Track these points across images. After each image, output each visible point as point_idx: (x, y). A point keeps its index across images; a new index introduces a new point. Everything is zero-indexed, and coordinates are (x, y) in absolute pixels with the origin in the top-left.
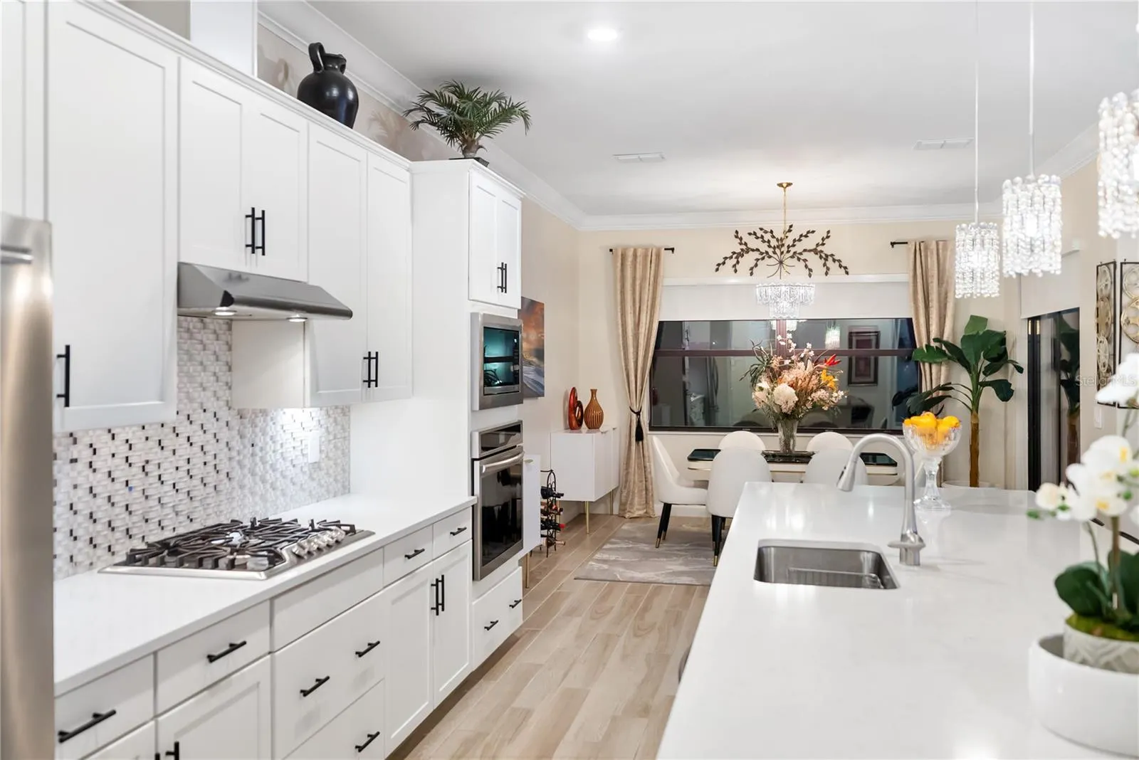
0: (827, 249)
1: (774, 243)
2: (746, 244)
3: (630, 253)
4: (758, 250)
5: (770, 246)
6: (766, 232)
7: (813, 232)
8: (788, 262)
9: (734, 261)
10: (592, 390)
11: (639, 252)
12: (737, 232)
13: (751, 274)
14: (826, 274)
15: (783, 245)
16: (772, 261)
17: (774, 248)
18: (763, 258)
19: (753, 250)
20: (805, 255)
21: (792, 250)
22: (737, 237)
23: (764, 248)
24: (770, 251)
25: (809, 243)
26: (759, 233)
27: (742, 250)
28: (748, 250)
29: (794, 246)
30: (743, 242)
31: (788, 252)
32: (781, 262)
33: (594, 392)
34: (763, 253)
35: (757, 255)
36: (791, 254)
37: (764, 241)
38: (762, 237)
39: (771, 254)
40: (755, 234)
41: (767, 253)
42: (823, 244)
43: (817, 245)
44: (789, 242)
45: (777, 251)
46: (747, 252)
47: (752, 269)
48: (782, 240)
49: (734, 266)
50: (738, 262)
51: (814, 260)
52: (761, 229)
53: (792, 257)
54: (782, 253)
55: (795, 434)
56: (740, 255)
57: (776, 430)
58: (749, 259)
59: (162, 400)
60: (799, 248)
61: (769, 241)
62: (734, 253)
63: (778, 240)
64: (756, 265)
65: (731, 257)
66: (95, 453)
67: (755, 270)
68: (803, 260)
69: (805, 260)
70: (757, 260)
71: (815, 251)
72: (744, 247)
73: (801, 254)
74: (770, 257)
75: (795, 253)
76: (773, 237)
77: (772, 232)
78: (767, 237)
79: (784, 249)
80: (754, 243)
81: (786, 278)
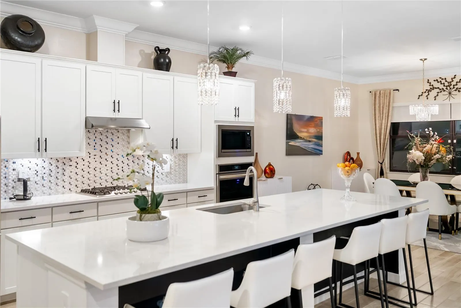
1: (446, 84)
2: (432, 85)
3: (378, 93)
4: (438, 88)
5: (444, 86)
6: (442, 79)
8: (454, 93)
9: (427, 94)
10: (357, 153)
11: (382, 92)
12: (428, 80)
13: (435, 99)
15: (451, 85)
16: (446, 93)
17: (447, 86)
18: (441, 92)
19: (436, 88)
21: (456, 87)
22: (428, 82)
23: (441, 86)
24: (445, 88)
26: (439, 80)
27: (431, 88)
28: (433, 88)
29: (456, 85)
30: (431, 85)
31: (454, 88)
32: (450, 93)
33: (358, 154)
34: (441, 89)
35: (438, 90)
36: (455, 89)
37: (441, 84)
38: (441, 82)
39: (445, 89)
40: (437, 80)
41: (443, 89)
44: (454, 83)
45: (448, 88)
46: (433, 89)
47: (435, 97)
48: (450, 82)
49: (427, 96)
50: (429, 94)
52: (440, 78)
53: (456, 90)
54: (450, 89)
55: (428, 175)
56: (429, 91)
58: (434, 93)
59: (80, 151)
60: (459, 86)
61: (444, 84)
62: (427, 90)
63: (448, 83)
64: (438, 95)
65: (425, 92)
66: (77, 164)
67: (437, 97)
70: (438, 93)
72: (432, 87)
73: (460, 88)
74: (444, 91)
75: (457, 88)
76: (446, 81)
77: (445, 79)
78: (443, 81)
79: (452, 87)
80: (436, 85)
81: (452, 101)
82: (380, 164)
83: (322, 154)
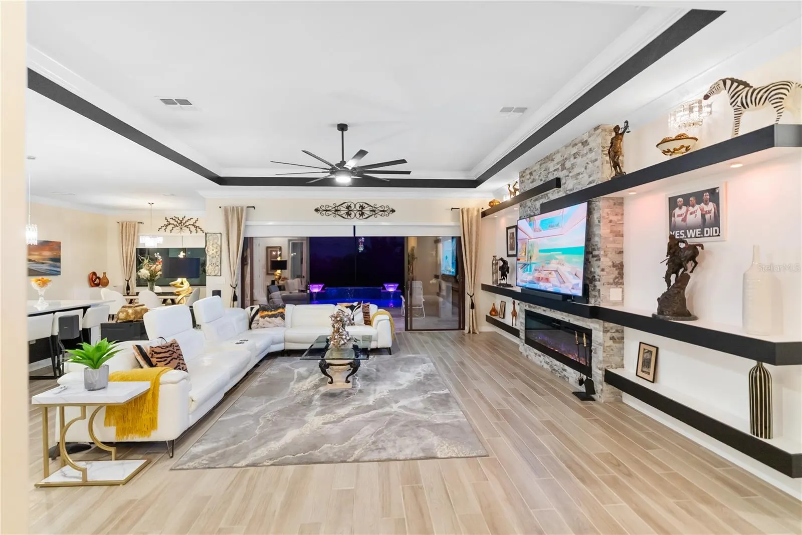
0: (197, 225)
1: (179, 222)
3: (124, 224)
6: (176, 218)
7: (192, 218)
8: (184, 228)
9: (165, 228)
11: (128, 223)
14: (196, 233)
16: (178, 228)
18: (175, 227)
19: (172, 224)
20: (190, 226)
21: (185, 224)
22: (166, 219)
23: (175, 223)
24: (178, 224)
25: (191, 222)
26: (174, 218)
28: (170, 224)
30: (168, 221)
32: (181, 228)
33: (105, 273)
34: (175, 225)
35: (173, 226)
36: (185, 226)
38: (175, 220)
40: (172, 218)
42: (196, 223)
43: (194, 223)
44: (184, 221)
45: (180, 225)
48: (181, 221)
51: (192, 228)
56: (167, 226)
57: (147, 286)
58: (170, 227)
60: (187, 224)
64: (173, 229)
65: (164, 226)
67: (172, 231)
69: (189, 228)
71: (193, 225)
72: (168, 223)
73: (188, 226)
74: (178, 226)
77: (178, 218)
78: (177, 220)
79: (182, 224)
80: (172, 222)
81: (183, 234)
82: (126, 282)
83: (60, 274)
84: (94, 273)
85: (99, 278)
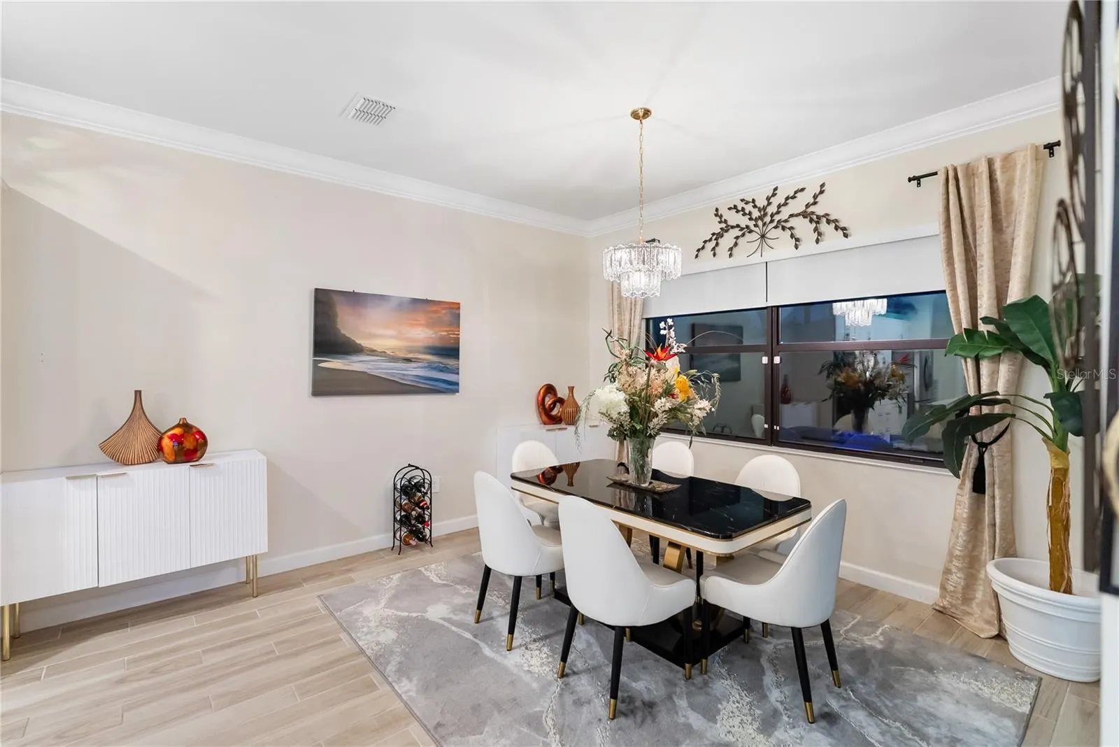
0: (819, 211)
1: (756, 214)
2: (726, 222)
4: (738, 226)
5: (751, 219)
6: (747, 203)
7: (803, 190)
8: (773, 233)
9: (713, 243)
12: (716, 209)
13: (731, 255)
14: (817, 241)
15: (765, 214)
16: (755, 236)
17: (756, 220)
18: (743, 235)
19: (733, 227)
20: (792, 222)
21: (777, 218)
22: (715, 212)
23: (744, 221)
24: (751, 224)
25: (797, 205)
26: (740, 205)
27: (722, 229)
28: (728, 228)
29: (778, 213)
30: (724, 220)
31: (772, 221)
32: (763, 236)
34: (744, 228)
35: (737, 232)
36: (775, 224)
37: (744, 214)
38: (743, 209)
39: (752, 228)
40: (735, 207)
41: (747, 227)
42: (815, 205)
43: (808, 206)
44: (772, 209)
46: (727, 231)
47: (731, 249)
48: (765, 208)
49: (714, 249)
50: (717, 245)
51: (803, 227)
52: (742, 200)
53: (776, 227)
54: (764, 224)
56: (719, 236)
58: (728, 239)
60: (784, 215)
61: (750, 213)
62: (713, 234)
63: (760, 210)
64: (736, 244)
65: (710, 240)
67: (735, 250)
68: (789, 228)
69: (791, 228)
70: (737, 238)
71: (805, 215)
72: (724, 226)
73: (786, 221)
74: (751, 231)
75: (779, 222)
76: (755, 206)
77: (754, 201)
78: (749, 208)
79: (768, 219)
80: (734, 218)
81: (769, 255)
84: (550, 389)
85: (561, 401)
